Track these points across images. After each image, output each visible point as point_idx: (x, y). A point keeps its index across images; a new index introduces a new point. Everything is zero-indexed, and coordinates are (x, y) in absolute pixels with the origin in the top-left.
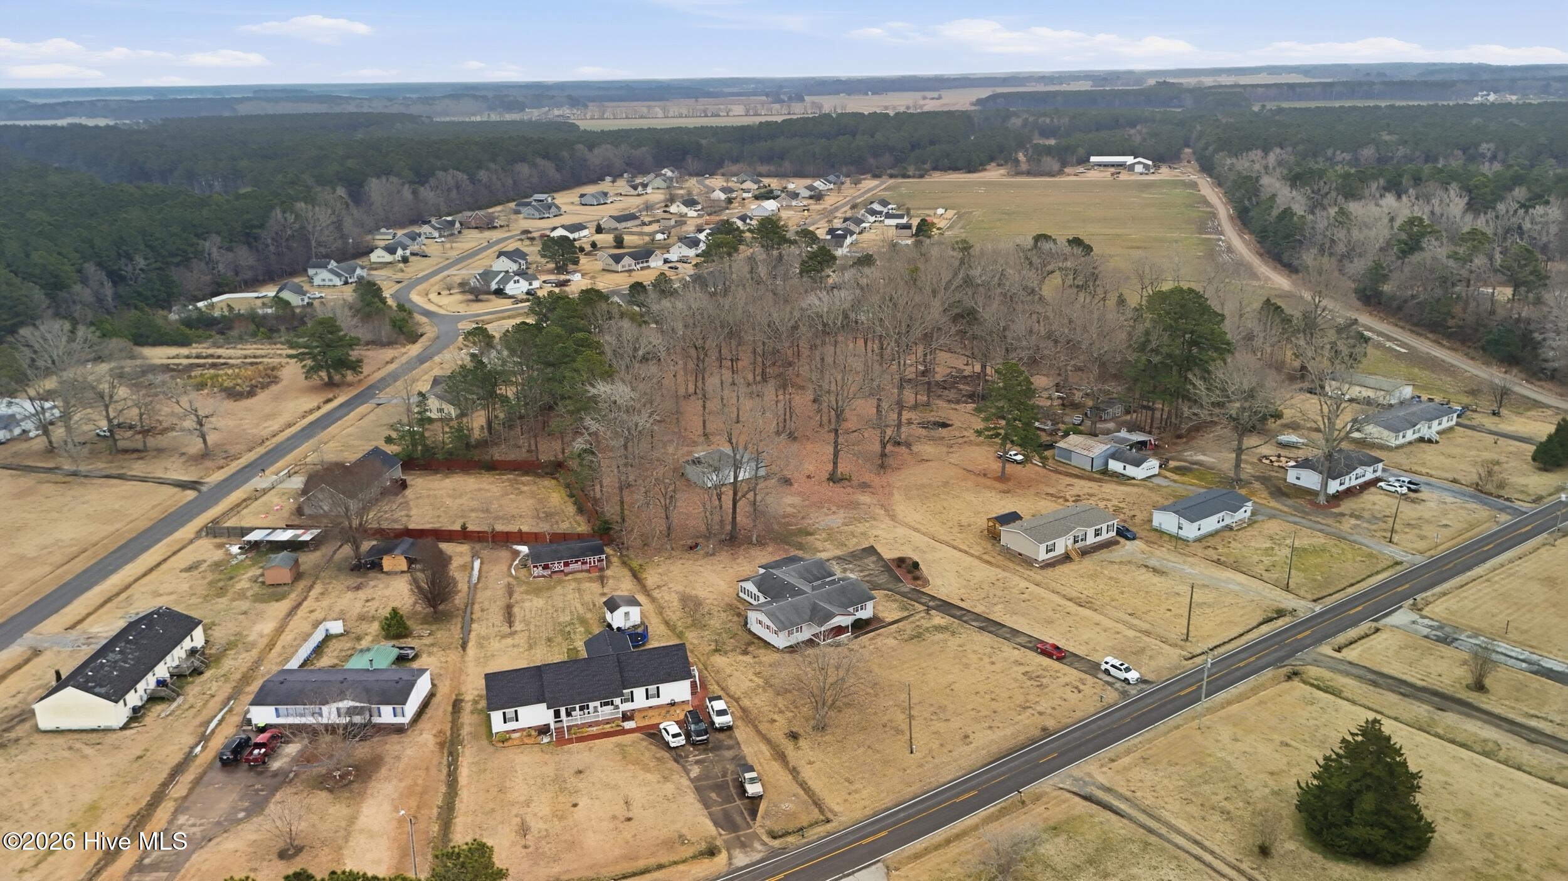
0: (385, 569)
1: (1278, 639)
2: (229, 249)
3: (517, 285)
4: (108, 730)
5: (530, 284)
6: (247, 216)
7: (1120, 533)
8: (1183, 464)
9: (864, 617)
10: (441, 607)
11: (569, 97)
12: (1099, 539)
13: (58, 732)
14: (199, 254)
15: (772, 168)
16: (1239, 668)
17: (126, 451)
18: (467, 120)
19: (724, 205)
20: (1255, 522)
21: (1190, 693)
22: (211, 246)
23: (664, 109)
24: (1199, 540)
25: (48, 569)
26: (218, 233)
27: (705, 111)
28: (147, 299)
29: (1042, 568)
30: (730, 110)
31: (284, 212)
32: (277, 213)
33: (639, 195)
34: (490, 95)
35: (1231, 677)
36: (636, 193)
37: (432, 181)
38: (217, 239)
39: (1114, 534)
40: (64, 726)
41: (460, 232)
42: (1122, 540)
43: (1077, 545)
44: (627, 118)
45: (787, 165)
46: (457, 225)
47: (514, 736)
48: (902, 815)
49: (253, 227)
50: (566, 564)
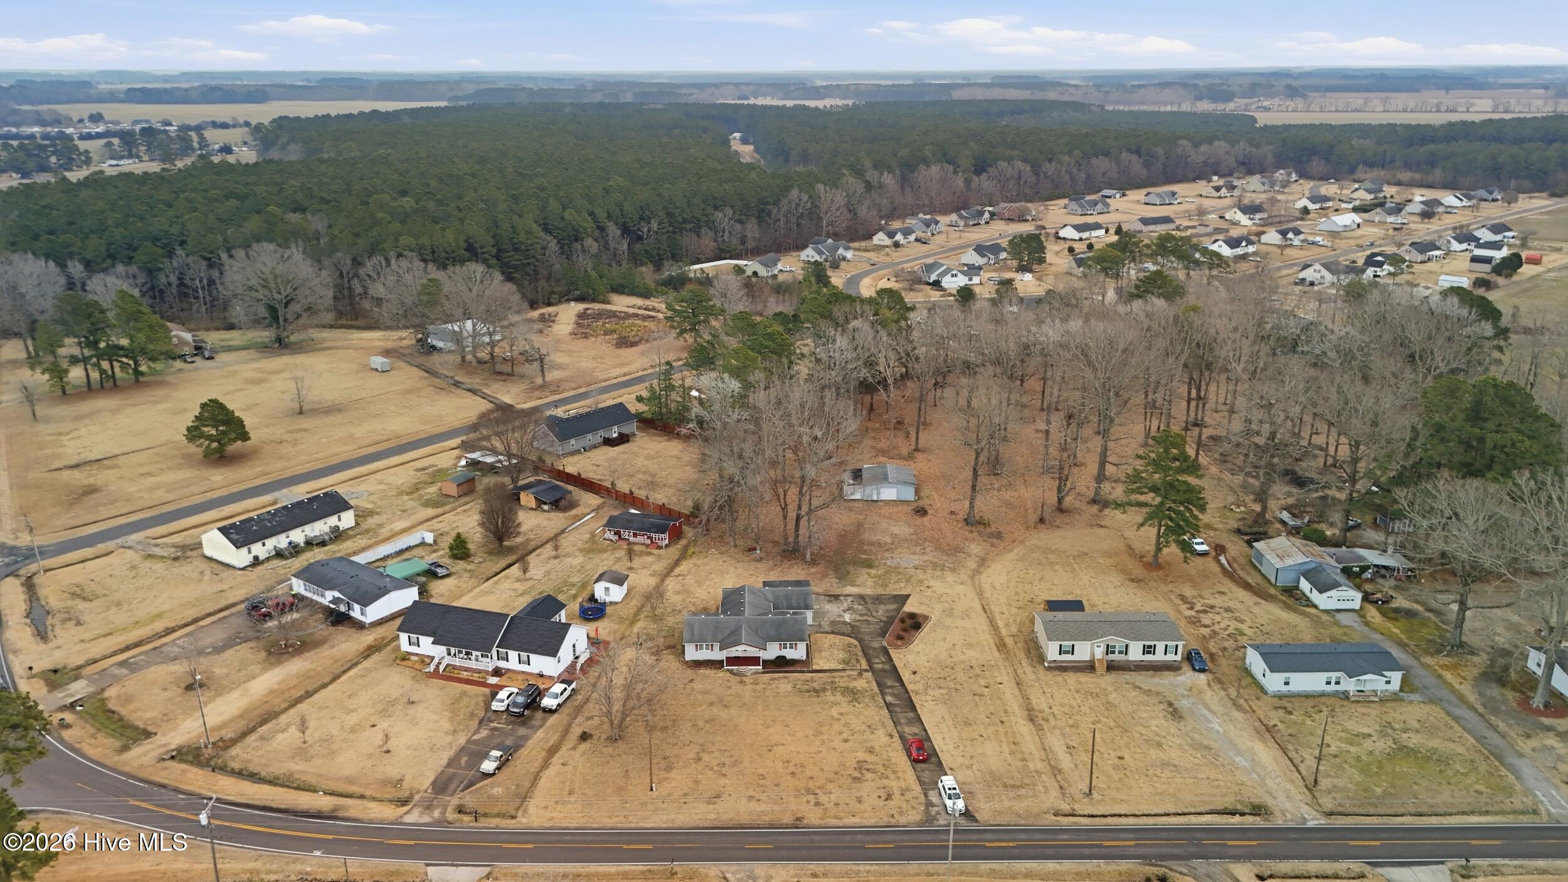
0: (522, 503)
1: (1198, 835)
2: (740, 222)
3: (954, 279)
4: (233, 567)
5: (970, 279)
6: (764, 194)
7: (1190, 658)
8: (1417, 607)
9: (788, 657)
10: (506, 543)
11: (1289, 87)
12: (1149, 657)
13: (211, 559)
14: (711, 225)
15: (1417, 176)
16: (1101, 846)
17: (500, 373)
18: (1157, 109)
19: (1297, 214)
20: (1402, 700)
21: (1004, 847)
22: (723, 218)
23: (1385, 101)
24: (1280, 696)
25: (355, 447)
26: (732, 207)
27: (1438, 105)
28: (652, 256)
29: (1050, 669)
30: (1472, 105)
31: (800, 192)
32: (794, 193)
33: (1220, 197)
34: (1201, 83)
35: (1077, 851)
36: (1217, 194)
37: (992, 171)
38: (729, 212)
39: (1178, 658)
40: (216, 557)
41: (987, 223)
42: (1186, 668)
43: (1111, 657)
44: (1337, 111)
45: (1437, 174)
46: (987, 215)
47: (414, 658)
48: (567, 838)
49: (767, 203)
50: (635, 535)
